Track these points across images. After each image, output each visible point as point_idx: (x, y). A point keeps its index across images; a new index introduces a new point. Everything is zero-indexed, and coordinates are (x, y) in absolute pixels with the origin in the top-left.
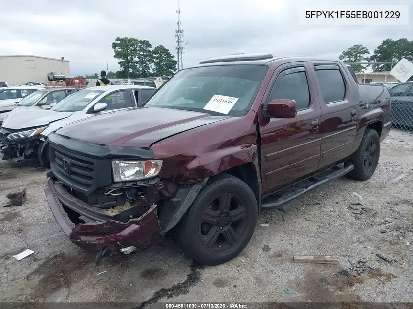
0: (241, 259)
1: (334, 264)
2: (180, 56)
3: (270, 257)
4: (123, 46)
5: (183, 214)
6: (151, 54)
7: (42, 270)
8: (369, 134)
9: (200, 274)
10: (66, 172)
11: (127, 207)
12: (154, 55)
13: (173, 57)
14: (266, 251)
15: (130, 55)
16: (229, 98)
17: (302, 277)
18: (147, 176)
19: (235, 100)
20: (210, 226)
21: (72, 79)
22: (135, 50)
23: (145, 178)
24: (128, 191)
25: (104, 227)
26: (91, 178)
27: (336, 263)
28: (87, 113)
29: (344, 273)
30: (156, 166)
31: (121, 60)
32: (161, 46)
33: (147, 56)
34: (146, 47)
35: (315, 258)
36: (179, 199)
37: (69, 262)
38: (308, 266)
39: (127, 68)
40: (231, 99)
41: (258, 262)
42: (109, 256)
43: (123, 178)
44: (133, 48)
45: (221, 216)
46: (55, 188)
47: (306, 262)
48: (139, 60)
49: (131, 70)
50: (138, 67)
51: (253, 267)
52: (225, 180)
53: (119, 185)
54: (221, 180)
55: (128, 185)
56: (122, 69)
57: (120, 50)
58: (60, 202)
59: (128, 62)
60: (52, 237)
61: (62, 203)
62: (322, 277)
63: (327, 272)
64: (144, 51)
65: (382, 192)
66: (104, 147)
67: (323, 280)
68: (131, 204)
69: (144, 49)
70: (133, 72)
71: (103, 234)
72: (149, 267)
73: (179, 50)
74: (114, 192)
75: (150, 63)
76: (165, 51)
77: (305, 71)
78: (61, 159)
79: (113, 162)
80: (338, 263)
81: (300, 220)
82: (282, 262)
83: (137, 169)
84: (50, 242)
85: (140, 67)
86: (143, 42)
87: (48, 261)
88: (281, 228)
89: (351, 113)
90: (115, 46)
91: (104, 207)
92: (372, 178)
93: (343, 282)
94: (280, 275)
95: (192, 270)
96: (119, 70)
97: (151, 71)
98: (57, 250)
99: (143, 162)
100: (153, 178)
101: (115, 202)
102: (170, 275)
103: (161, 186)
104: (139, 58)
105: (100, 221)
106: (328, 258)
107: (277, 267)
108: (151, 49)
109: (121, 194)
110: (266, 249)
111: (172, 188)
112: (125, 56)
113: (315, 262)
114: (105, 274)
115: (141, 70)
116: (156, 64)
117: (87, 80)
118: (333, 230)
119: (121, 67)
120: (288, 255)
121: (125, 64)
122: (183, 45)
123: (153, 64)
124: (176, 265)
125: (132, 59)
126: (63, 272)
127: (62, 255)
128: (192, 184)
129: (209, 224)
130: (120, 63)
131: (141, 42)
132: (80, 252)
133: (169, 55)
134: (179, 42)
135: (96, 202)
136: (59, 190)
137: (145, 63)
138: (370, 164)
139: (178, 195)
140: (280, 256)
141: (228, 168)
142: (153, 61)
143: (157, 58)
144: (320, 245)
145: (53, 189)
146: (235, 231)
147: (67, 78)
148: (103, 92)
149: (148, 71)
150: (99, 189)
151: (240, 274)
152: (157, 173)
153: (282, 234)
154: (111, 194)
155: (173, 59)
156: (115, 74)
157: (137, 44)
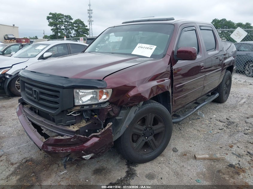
0: (160, 159)
1: (223, 160)
2: (91, 26)
3: (179, 156)
4: (54, 18)
5: (125, 129)
6: (72, 24)
7: (18, 172)
8: (227, 74)
9: (135, 171)
10: (35, 98)
11: (83, 124)
12: (74, 25)
13: (87, 26)
14: (175, 152)
15: (59, 24)
16: (150, 46)
17: (204, 170)
18: (100, 101)
19: (154, 47)
20: (139, 136)
21: (21, 39)
22: (62, 21)
23: (98, 103)
24: (84, 112)
25: (72, 140)
26: (56, 103)
27: (224, 159)
28: (39, 59)
29: (231, 166)
30: (107, 94)
31: (53, 27)
32: (78, 19)
33: (70, 25)
34: (69, 20)
35: (210, 156)
36: (121, 118)
37: (37, 165)
38: (206, 161)
39: (57, 33)
40: (151, 46)
41: (172, 160)
42: (71, 161)
43: (81, 103)
44: (61, 20)
45: (146, 130)
46: (24, 111)
47: (204, 159)
48: (64, 28)
49: (59, 34)
50: (64, 32)
51: (169, 164)
52: (149, 104)
53: (78, 108)
54: (147, 105)
55: (85, 108)
56: (53, 33)
57: (52, 21)
58: (30, 121)
59: (57, 29)
60: (22, 146)
61: (31, 122)
62: (218, 170)
63: (220, 166)
64: (68, 22)
65: (236, 110)
66: (68, 79)
67: (219, 171)
68: (86, 122)
69: (67, 21)
70: (61, 35)
71: (69, 145)
72: (97, 166)
73: (90, 22)
74: (74, 113)
75: (72, 30)
76: (82, 23)
77: (195, 30)
78: (31, 89)
79: (75, 90)
80: (225, 159)
81: (191, 130)
82: (188, 159)
83: (92, 96)
84: (20, 149)
85: (65, 33)
86: (67, 17)
87: (21, 164)
88: (180, 135)
89: (220, 59)
90: (48, 18)
91: (67, 125)
92: (227, 101)
93: (233, 173)
94: (189, 169)
95: (128, 167)
96: (52, 34)
97: (73, 35)
98: (27, 155)
99: (98, 91)
100: (104, 103)
101: (75, 120)
102: (113, 172)
103: (110, 108)
104: (64, 26)
105: (67, 136)
106: (218, 156)
107: (186, 163)
108: (73, 21)
109: (79, 114)
110: (175, 150)
111: (116, 110)
112: (56, 25)
113: (210, 159)
114: (66, 173)
115: (66, 34)
116: (75, 30)
117: (30, 40)
118: (214, 136)
119: (53, 32)
120: (190, 154)
121: (56, 30)
122: (92, 19)
123: (73, 31)
124: (116, 164)
125: (60, 27)
126: (34, 172)
127: (31, 160)
128: (131, 107)
129: (138, 135)
130: (52, 30)
131: (66, 16)
132: (45, 157)
133: (84, 25)
134: (90, 17)
135: (60, 121)
136: (28, 112)
137: (69, 30)
138: (226, 93)
139: (120, 115)
140: (185, 155)
141: (155, 95)
142: (74, 29)
143: (76, 27)
144: (209, 146)
145: (23, 111)
146: (156, 141)
147: (17, 39)
148: (49, 45)
149: (71, 35)
150: (63, 111)
151: (162, 169)
152: (108, 99)
153: (182, 140)
154: (72, 115)
155: (86, 28)
156: (49, 36)
157: (63, 17)
